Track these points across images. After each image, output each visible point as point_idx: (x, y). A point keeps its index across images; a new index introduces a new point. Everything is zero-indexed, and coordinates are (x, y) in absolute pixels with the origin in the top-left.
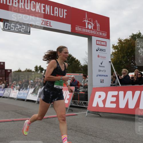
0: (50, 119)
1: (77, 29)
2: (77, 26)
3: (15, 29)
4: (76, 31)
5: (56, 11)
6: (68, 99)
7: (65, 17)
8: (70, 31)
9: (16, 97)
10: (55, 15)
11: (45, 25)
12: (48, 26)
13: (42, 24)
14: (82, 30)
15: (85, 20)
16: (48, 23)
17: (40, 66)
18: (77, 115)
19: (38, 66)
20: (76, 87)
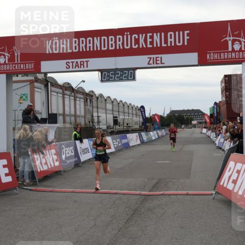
1: (210, 56)
2: (209, 53)
3: (115, 78)
4: (209, 60)
5: (171, 38)
10: (169, 45)
11: (154, 64)
12: (159, 64)
13: (148, 64)
15: (226, 37)
16: (159, 60)
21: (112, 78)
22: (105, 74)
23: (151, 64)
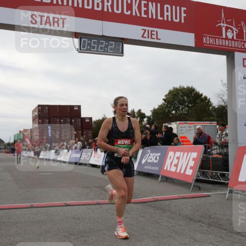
0: (161, 202)
1: (206, 40)
2: (205, 36)
3: (98, 48)
4: (205, 44)
5: (167, 11)
6: (191, 168)
7: (183, 21)
8: (193, 45)
9: (101, 165)
10: (165, 19)
11: (148, 38)
12: (154, 39)
13: (143, 37)
14: (215, 42)
15: (221, 23)
16: (154, 35)
17: (140, 110)
18: (209, 196)
19: (136, 111)
20: (205, 147)
21: (94, 47)
22: (84, 42)
23: (145, 37)
